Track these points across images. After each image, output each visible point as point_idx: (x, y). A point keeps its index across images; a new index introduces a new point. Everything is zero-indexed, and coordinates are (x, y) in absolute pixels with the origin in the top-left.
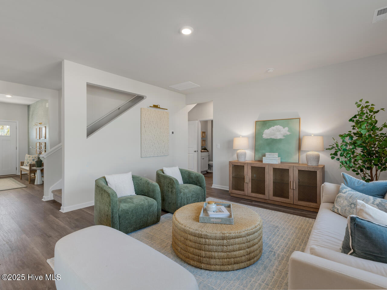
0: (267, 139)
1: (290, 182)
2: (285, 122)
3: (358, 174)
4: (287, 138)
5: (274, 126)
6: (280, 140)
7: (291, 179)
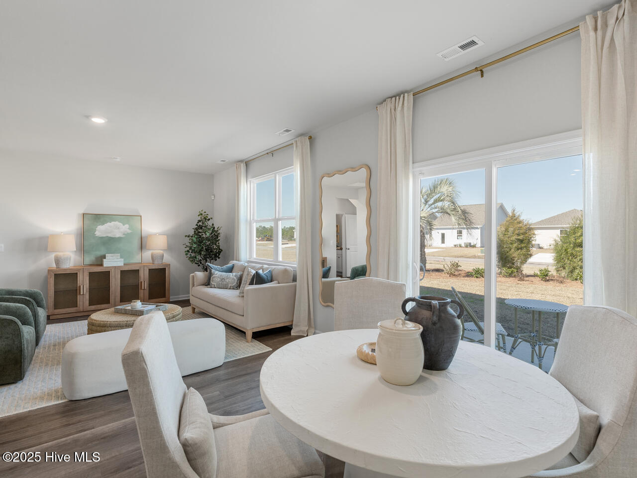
0: (102, 238)
1: (141, 282)
2: (126, 218)
3: (199, 266)
4: (127, 237)
5: (110, 222)
6: (120, 238)
7: (142, 279)
